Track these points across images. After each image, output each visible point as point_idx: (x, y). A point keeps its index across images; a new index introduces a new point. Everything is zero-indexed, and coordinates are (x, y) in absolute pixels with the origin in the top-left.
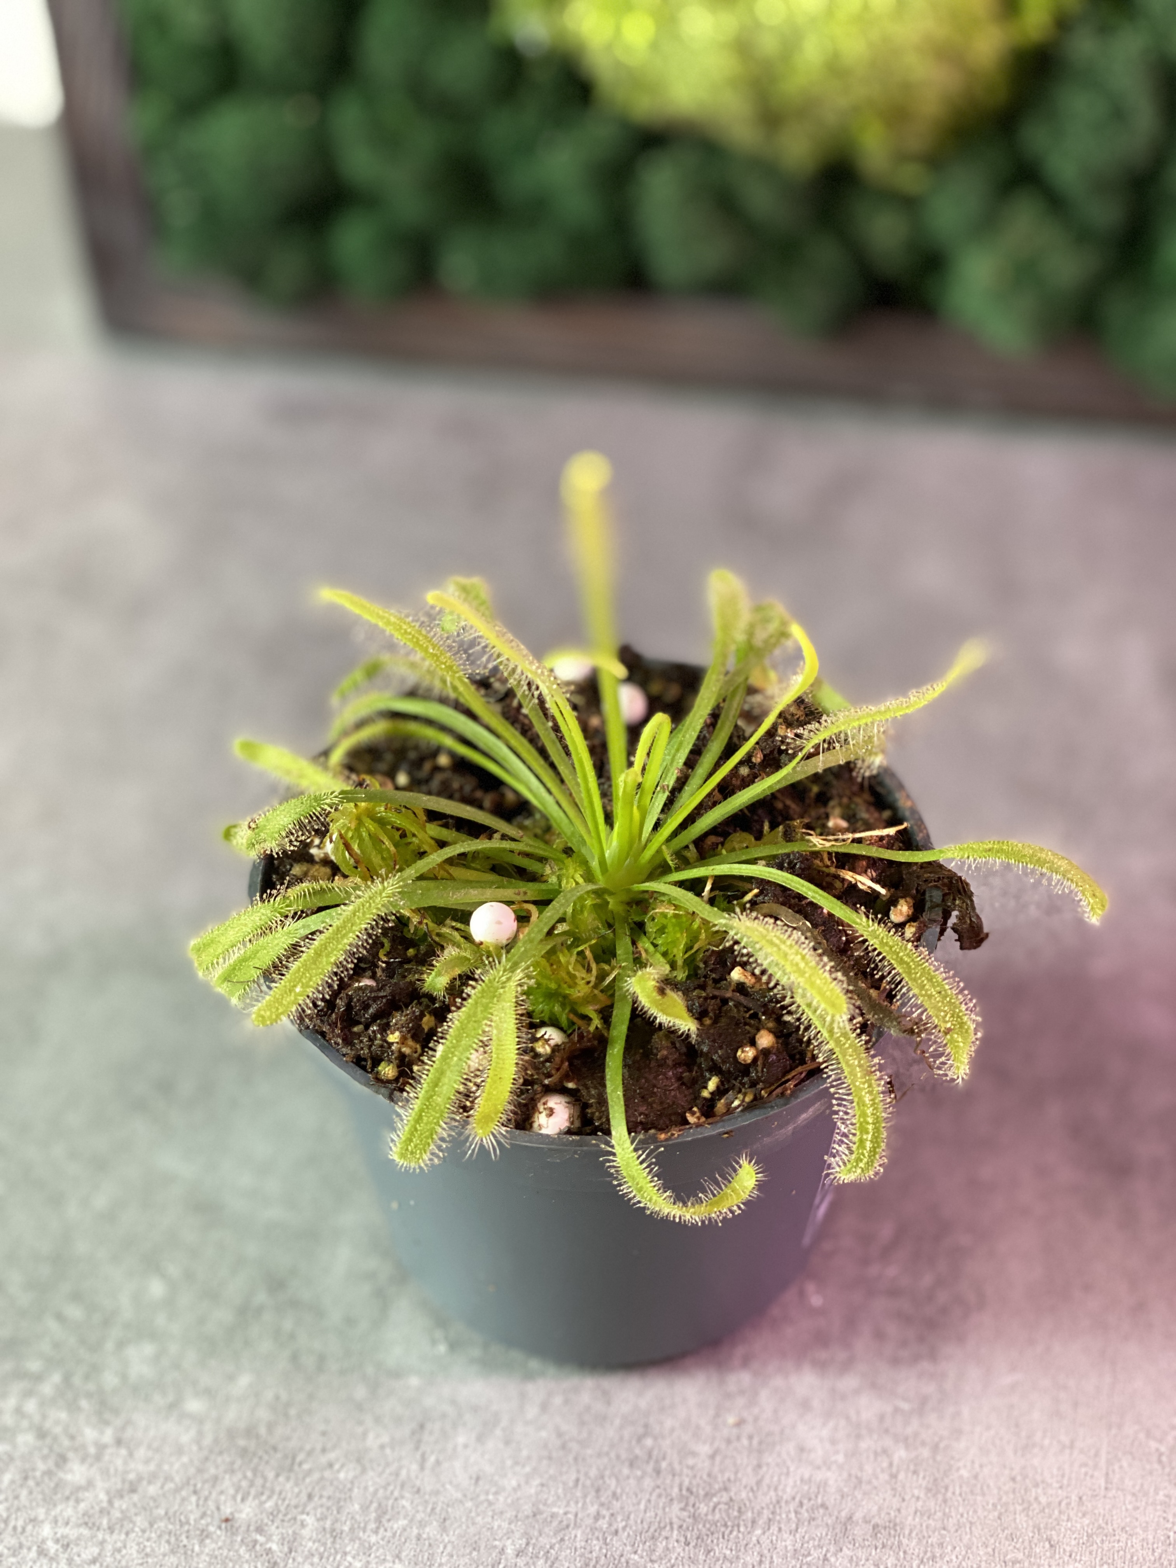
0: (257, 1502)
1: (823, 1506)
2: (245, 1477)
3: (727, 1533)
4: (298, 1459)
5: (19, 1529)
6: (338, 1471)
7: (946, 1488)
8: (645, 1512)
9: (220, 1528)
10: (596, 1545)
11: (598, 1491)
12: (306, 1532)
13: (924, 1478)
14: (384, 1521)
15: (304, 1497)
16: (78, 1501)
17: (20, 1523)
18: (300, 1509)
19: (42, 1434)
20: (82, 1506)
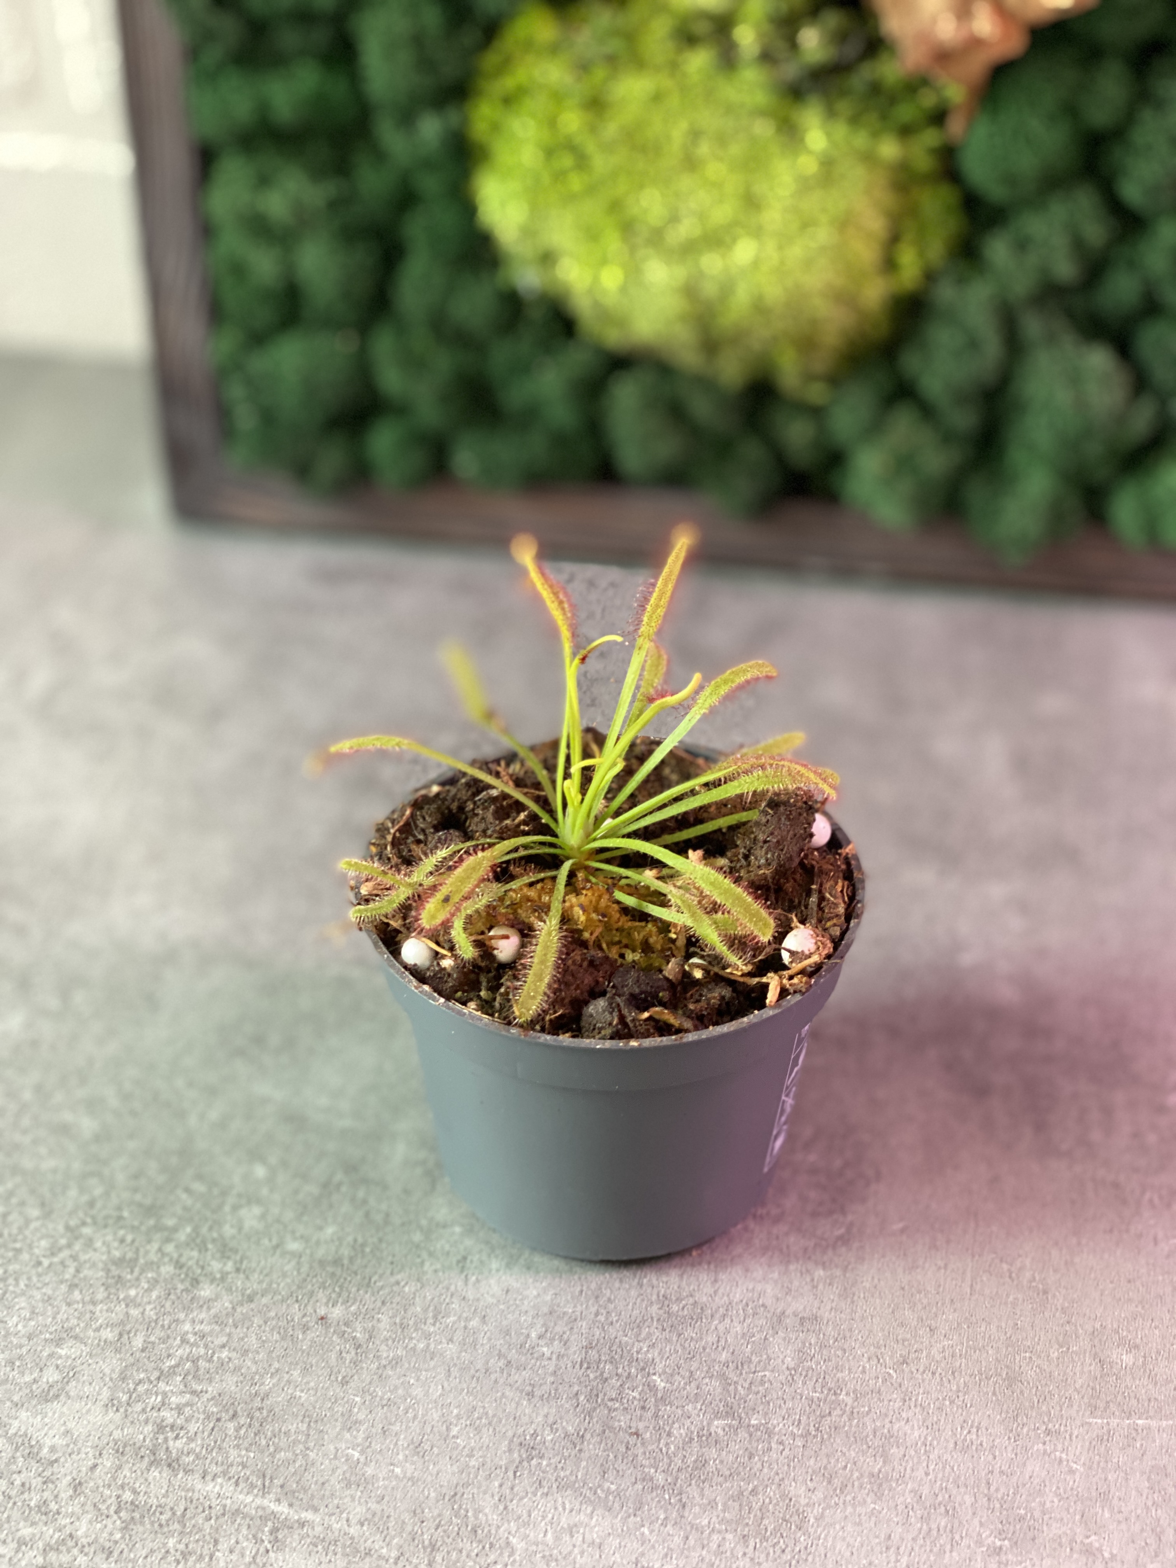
0: (344, 1307)
1: (763, 1305)
2: (334, 1291)
3: (693, 1323)
4: (373, 1280)
5: (166, 1327)
6: (404, 1287)
7: (854, 1294)
8: (632, 1310)
9: (317, 1323)
10: (597, 1332)
11: (597, 1297)
12: (382, 1326)
13: (837, 1288)
14: (439, 1317)
15: (379, 1304)
16: (209, 1308)
17: (166, 1322)
18: (376, 1311)
19: (179, 1265)
20: (213, 1311)
